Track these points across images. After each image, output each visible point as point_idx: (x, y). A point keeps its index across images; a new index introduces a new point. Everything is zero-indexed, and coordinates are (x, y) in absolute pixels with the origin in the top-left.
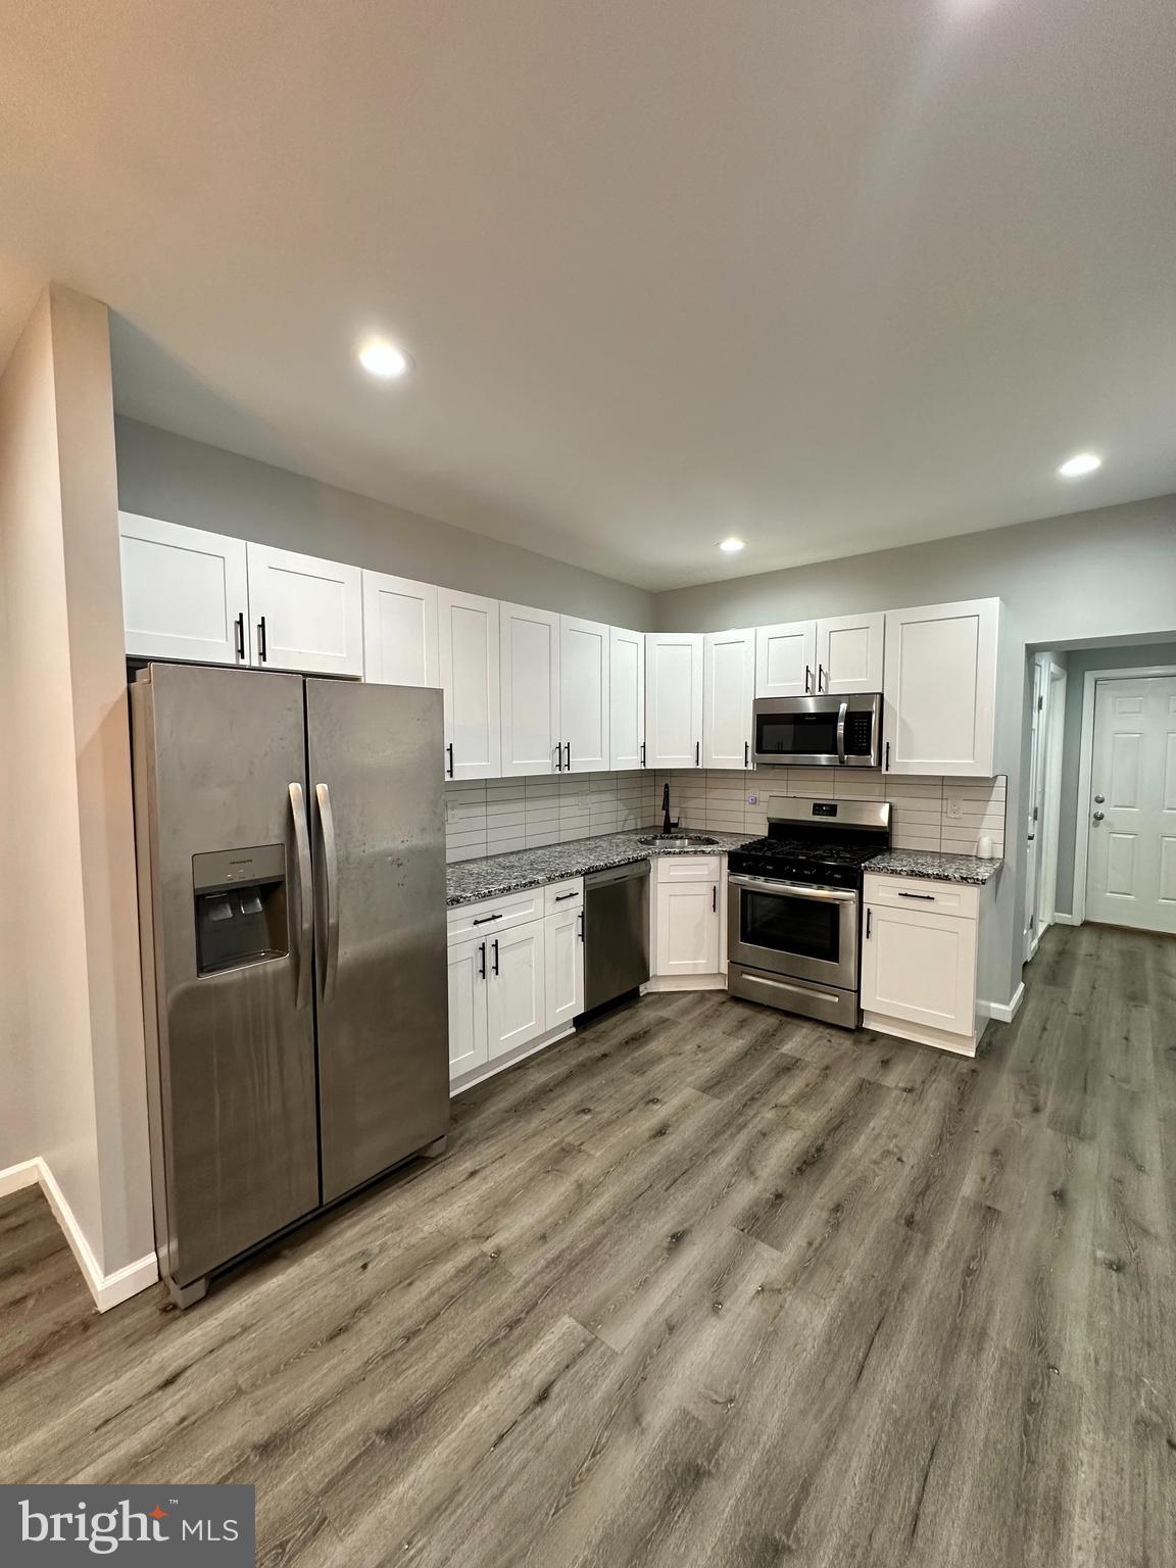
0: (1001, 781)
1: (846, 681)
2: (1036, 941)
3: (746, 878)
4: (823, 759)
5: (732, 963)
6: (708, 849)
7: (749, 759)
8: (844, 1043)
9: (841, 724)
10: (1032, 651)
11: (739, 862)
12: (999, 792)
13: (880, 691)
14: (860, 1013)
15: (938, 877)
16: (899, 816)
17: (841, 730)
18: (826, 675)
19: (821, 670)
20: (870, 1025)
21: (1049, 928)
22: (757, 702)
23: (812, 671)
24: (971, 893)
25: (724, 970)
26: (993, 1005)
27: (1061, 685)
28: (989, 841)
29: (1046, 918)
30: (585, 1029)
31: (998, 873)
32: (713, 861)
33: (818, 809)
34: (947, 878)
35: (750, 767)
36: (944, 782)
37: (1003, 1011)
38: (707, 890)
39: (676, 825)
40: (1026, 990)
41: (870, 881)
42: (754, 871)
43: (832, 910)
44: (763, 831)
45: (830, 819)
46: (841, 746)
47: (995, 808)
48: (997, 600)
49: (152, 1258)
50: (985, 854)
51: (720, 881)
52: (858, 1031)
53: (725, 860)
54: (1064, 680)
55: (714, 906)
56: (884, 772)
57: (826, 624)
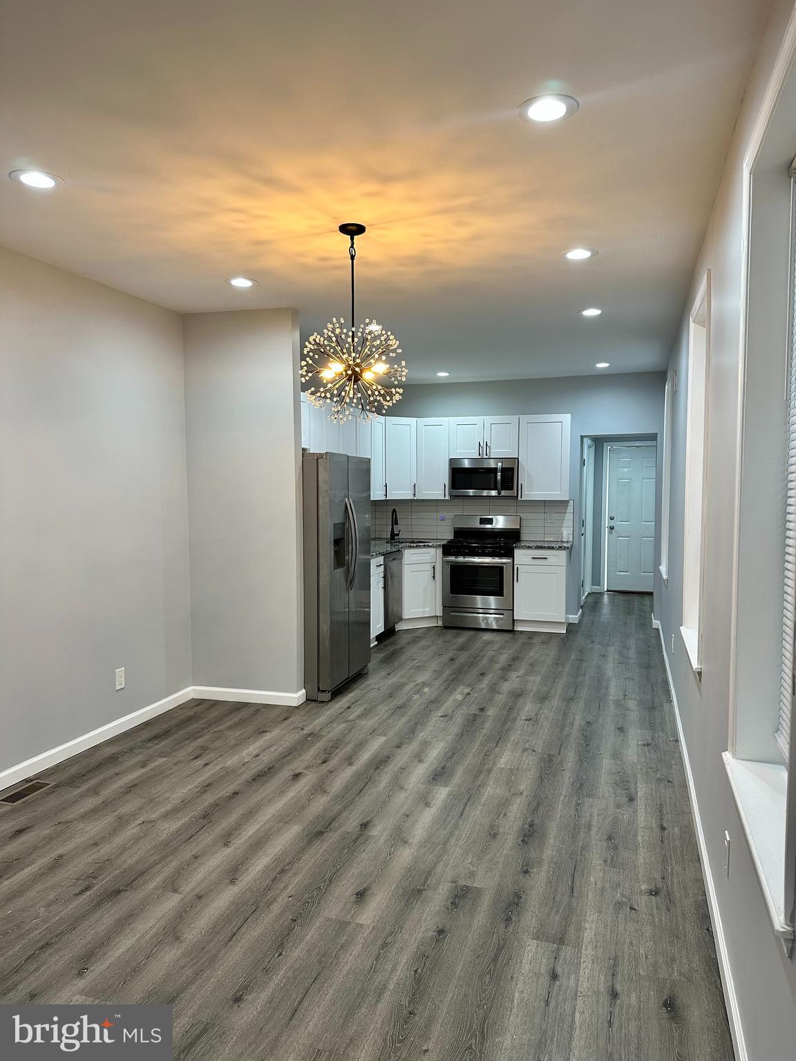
0: (571, 503)
1: (500, 451)
2: (584, 597)
3: (452, 558)
4: (471, 492)
5: (445, 607)
6: (430, 544)
7: (447, 493)
8: (508, 636)
9: (499, 474)
10: (582, 437)
11: (447, 550)
12: (570, 509)
13: (517, 457)
14: (514, 620)
15: (549, 548)
16: (524, 523)
17: (499, 478)
18: (489, 447)
19: (487, 445)
20: (518, 628)
21: (589, 594)
22: (452, 461)
23: (482, 444)
24: (563, 554)
25: (439, 613)
26: (570, 616)
27: (593, 450)
28: (567, 533)
29: (588, 589)
30: (382, 642)
31: (572, 546)
32: (432, 550)
33: (483, 521)
34: (552, 548)
35: (447, 498)
36: (545, 504)
37: (574, 618)
38: (429, 567)
39: (398, 535)
40: (583, 614)
41: (517, 553)
42: (457, 555)
43: (499, 570)
44: (451, 537)
45: (489, 526)
46: (499, 486)
47: (569, 517)
48: (569, 415)
49: (304, 691)
50: (565, 540)
51: (435, 563)
52: (512, 631)
53: (440, 551)
54: (594, 447)
55: (434, 577)
56: (519, 499)
57: (489, 419)
